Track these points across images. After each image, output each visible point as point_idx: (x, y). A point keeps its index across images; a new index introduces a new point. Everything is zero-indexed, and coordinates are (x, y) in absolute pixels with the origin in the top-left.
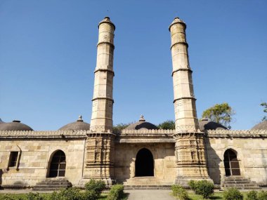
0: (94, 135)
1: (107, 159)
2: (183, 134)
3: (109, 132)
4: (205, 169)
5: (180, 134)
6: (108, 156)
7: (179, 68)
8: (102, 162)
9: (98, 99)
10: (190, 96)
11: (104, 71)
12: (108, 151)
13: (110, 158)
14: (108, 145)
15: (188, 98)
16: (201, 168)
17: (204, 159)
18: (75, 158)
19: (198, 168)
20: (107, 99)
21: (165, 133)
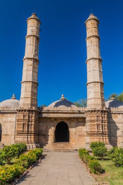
0: (22, 110)
1: (33, 130)
2: (92, 111)
3: (34, 108)
4: (107, 137)
5: (89, 111)
6: (33, 126)
7: (91, 57)
8: (28, 131)
9: (26, 82)
10: (99, 81)
11: (31, 59)
12: (33, 123)
13: (34, 128)
14: (33, 118)
15: (98, 82)
16: (104, 137)
17: (106, 130)
18: (9, 127)
19: (101, 137)
20: (33, 82)
21: (79, 110)
